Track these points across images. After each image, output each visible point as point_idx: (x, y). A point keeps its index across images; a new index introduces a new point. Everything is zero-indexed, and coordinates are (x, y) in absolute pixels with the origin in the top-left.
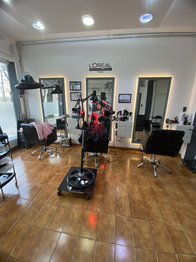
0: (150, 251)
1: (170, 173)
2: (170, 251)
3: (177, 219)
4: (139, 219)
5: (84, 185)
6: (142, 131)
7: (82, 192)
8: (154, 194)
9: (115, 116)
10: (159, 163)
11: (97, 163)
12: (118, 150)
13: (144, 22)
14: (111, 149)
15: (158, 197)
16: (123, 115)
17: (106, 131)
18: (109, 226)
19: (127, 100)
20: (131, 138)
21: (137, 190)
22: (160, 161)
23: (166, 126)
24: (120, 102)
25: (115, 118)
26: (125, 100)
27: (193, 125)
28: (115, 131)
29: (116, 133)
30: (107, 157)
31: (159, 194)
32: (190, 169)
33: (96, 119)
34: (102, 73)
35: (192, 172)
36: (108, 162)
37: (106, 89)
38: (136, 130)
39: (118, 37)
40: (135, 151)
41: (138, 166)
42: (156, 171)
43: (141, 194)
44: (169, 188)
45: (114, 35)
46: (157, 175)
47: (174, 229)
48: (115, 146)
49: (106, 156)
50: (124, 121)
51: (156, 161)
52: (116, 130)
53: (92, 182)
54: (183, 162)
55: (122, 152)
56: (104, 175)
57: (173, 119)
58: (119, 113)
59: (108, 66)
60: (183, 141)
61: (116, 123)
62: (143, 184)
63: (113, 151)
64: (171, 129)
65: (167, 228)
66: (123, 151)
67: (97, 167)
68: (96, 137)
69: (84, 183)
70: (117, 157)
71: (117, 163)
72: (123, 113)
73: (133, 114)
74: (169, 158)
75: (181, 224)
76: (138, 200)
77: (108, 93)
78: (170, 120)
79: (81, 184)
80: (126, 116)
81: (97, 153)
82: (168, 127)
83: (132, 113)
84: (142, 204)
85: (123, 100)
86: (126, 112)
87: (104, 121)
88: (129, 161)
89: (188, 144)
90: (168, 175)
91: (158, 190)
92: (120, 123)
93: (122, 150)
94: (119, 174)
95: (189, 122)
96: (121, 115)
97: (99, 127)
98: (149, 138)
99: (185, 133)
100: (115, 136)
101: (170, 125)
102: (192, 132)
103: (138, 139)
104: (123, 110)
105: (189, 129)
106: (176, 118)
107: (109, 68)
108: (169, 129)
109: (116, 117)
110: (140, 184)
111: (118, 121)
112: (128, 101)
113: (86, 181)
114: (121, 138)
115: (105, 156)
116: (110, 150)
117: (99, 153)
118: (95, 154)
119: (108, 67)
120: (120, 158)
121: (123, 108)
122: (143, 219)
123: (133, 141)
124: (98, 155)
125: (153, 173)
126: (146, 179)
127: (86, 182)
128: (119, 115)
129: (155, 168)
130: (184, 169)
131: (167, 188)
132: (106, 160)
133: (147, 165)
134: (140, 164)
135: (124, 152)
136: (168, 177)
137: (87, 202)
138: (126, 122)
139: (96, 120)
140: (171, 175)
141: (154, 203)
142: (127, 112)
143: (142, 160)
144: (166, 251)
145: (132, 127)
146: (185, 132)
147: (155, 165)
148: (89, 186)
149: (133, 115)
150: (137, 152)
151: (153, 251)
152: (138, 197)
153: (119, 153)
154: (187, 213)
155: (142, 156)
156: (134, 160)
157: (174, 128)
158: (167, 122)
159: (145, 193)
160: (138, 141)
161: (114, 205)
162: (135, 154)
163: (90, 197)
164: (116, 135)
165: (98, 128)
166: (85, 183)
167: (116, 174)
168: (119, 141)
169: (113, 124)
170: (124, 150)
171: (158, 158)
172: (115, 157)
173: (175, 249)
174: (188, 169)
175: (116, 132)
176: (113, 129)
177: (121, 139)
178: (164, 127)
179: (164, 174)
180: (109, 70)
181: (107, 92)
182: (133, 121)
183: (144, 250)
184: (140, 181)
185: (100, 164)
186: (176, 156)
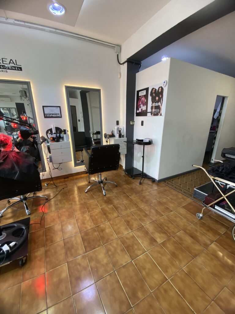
0: (110, 275)
1: (116, 186)
2: (128, 262)
3: (128, 227)
4: (94, 249)
5: (9, 250)
6: (82, 150)
7: (8, 262)
8: (105, 214)
9: (44, 136)
10: (106, 180)
11: (27, 209)
12: (59, 181)
13: (55, 13)
14: (49, 182)
15: (109, 215)
16: (55, 133)
17: (32, 159)
18: (60, 281)
19: (56, 114)
20: (72, 161)
21: (88, 218)
22: (106, 178)
23: (105, 142)
24: (46, 116)
25: (44, 140)
26: (53, 114)
27: (126, 137)
28: (48, 157)
29: (51, 160)
30: (44, 194)
31: (110, 212)
32: (130, 176)
33: (7, 144)
34: (5, 73)
35: (132, 178)
36: (46, 201)
37: (23, 98)
38: (76, 151)
39: (23, 25)
40: (80, 175)
41: (86, 191)
42: (104, 190)
43: (93, 220)
44: (118, 201)
45: (16, 20)
46: (105, 193)
47: (127, 238)
48: (53, 177)
49: (42, 194)
50: (58, 141)
51: (103, 178)
52: (50, 155)
53: (22, 239)
54: (125, 172)
55: (65, 181)
56: (43, 221)
57: (110, 134)
58: (49, 132)
59: (13, 63)
60: (120, 153)
61: (47, 146)
62: (94, 208)
63: (51, 184)
64: (110, 144)
65: (121, 241)
66: (66, 179)
67: (29, 215)
68: (16, 173)
69: (8, 248)
70: (59, 189)
71: (59, 197)
72: (54, 131)
73: (68, 131)
74: (114, 172)
75: (131, 230)
76: (91, 229)
77: (28, 105)
78: (108, 135)
79: (3, 251)
80: (60, 135)
81: (25, 195)
82: (107, 142)
83: (66, 131)
84: (95, 231)
85: (50, 114)
86: (57, 129)
87: (28, 145)
88: (76, 189)
89: (126, 155)
90: (115, 189)
91: (108, 208)
92: (53, 145)
93: (64, 178)
94: (64, 210)
95: (123, 134)
96: (52, 134)
97: (17, 156)
98: (89, 157)
99: (120, 146)
100: (51, 164)
101: (108, 139)
102: (126, 143)
103: (82, 160)
104: (54, 128)
105: (124, 142)
106: (112, 132)
107: (18, 67)
108: (108, 144)
109: (46, 137)
110: (91, 210)
111: (49, 143)
112: (58, 116)
113: (11, 242)
114: (60, 163)
115: (40, 194)
116: (47, 184)
117: (29, 194)
118: (22, 198)
119: (15, 65)
120: (63, 189)
121: (53, 125)
122: (99, 246)
123: (76, 165)
124: (28, 197)
125: (102, 192)
126: (96, 202)
127: (12, 244)
128: (50, 134)
129: (103, 187)
130: (126, 179)
131: (115, 202)
132: (43, 200)
133: (95, 187)
134: (87, 188)
135: (67, 181)
136: (115, 191)
137: (21, 272)
138: (61, 142)
139: (7, 146)
140: (118, 188)
141: (106, 223)
142: (60, 130)
143: (89, 182)
144: (124, 265)
145: (70, 148)
146: (120, 144)
147: (102, 183)
148: (18, 248)
149: (69, 133)
150: (83, 175)
151: (114, 272)
152: (90, 226)
153: (61, 184)
154: (134, 217)
155: (89, 178)
156: (81, 186)
157: (112, 142)
158: (105, 137)
159: (96, 217)
160: (82, 163)
161: (64, 251)
162: (81, 178)
163: (24, 262)
164: (50, 162)
165: (15, 158)
166: (10, 247)
167: (61, 211)
168: (57, 168)
169: (43, 147)
170: (68, 178)
171: (104, 175)
172: (57, 191)
173: (131, 257)
174: (129, 177)
175: (50, 158)
176: (45, 155)
177: (60, 165)
178: (104, 143)
179: (111, 189)
180: (18, 70)
181: (25, 102)
182: (70, 140)
183: (104, 278)
184: (90, 206)
185: (35, 208)
186: (118, 168)
